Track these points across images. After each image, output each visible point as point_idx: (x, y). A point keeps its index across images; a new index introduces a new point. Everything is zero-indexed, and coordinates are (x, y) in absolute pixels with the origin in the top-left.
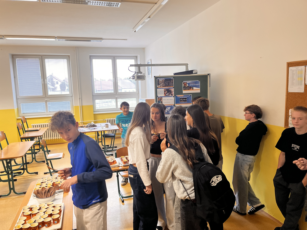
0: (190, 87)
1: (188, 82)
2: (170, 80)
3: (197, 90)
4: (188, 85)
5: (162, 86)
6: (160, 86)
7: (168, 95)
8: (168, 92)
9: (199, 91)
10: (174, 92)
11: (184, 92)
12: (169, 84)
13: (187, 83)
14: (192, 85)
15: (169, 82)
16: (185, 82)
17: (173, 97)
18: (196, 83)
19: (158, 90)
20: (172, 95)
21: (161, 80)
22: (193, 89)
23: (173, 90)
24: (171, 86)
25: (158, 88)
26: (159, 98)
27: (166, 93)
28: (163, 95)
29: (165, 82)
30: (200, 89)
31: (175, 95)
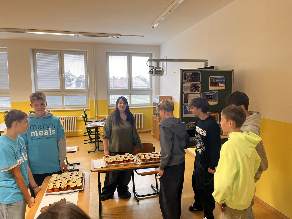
0: (216, 83)
1: (215, 77)
2: (197, 74)
3: (222, 87)
4: (214, 81)
5: (188, 81)
6: (186, 80)
7: (195, 92)
8: (194, 88)
9: (224, 88)
10: (200, 89)
11: (211, 88)
12: (196, 79)
13: (213, 79)
14: (218, 81)
15: (196, 77)
16: (212, 78)
17: (200, 93)
18: (222, 79)
19: (184, 85)
20: (198, 91)
21: (188, 74)
22: (219, 85)
23: (199, 86)
24: (198, 81)
25: (184, 83)
26: (184, 95)
27: (192, 89)
28: (189, 92)
29: (192, 76)
30: (225, 85)
31: (201, 92)
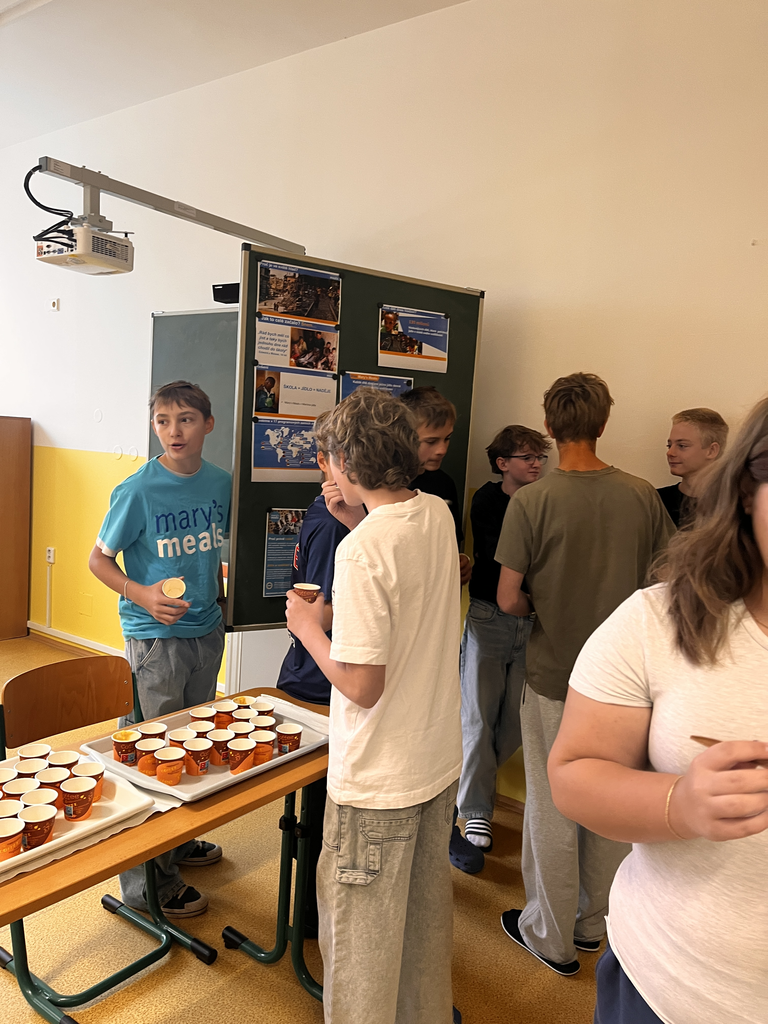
2: (325, 282)
3: (433, 360)
4: (400, 330)
5: (281, 309)
6: (271, 304)
8: (309, 350)
9: (442, 367)
11: (385, 359)
12: (316, 305)
13: (397, 317)
14: (419, 331)
15: (317, 296)
16: (391, 312)
17: (335, 377)
19: (259, 325)
21: (280, 275)
24: (325, 318)
25: (259, 315)
29: (299, 288)
30: (445, 355)
31: (341, 372)
